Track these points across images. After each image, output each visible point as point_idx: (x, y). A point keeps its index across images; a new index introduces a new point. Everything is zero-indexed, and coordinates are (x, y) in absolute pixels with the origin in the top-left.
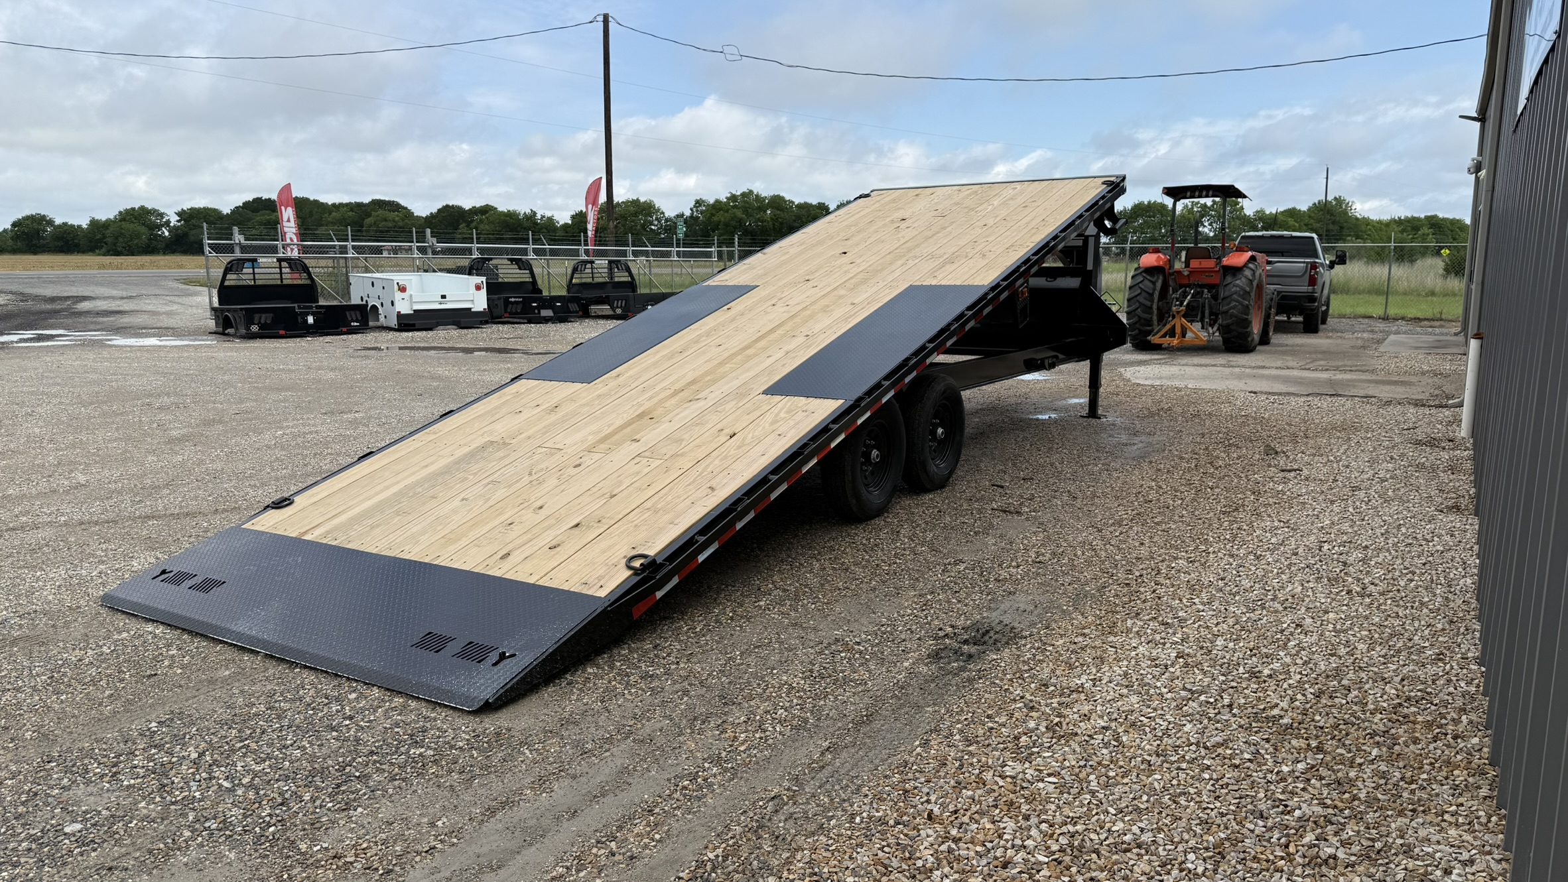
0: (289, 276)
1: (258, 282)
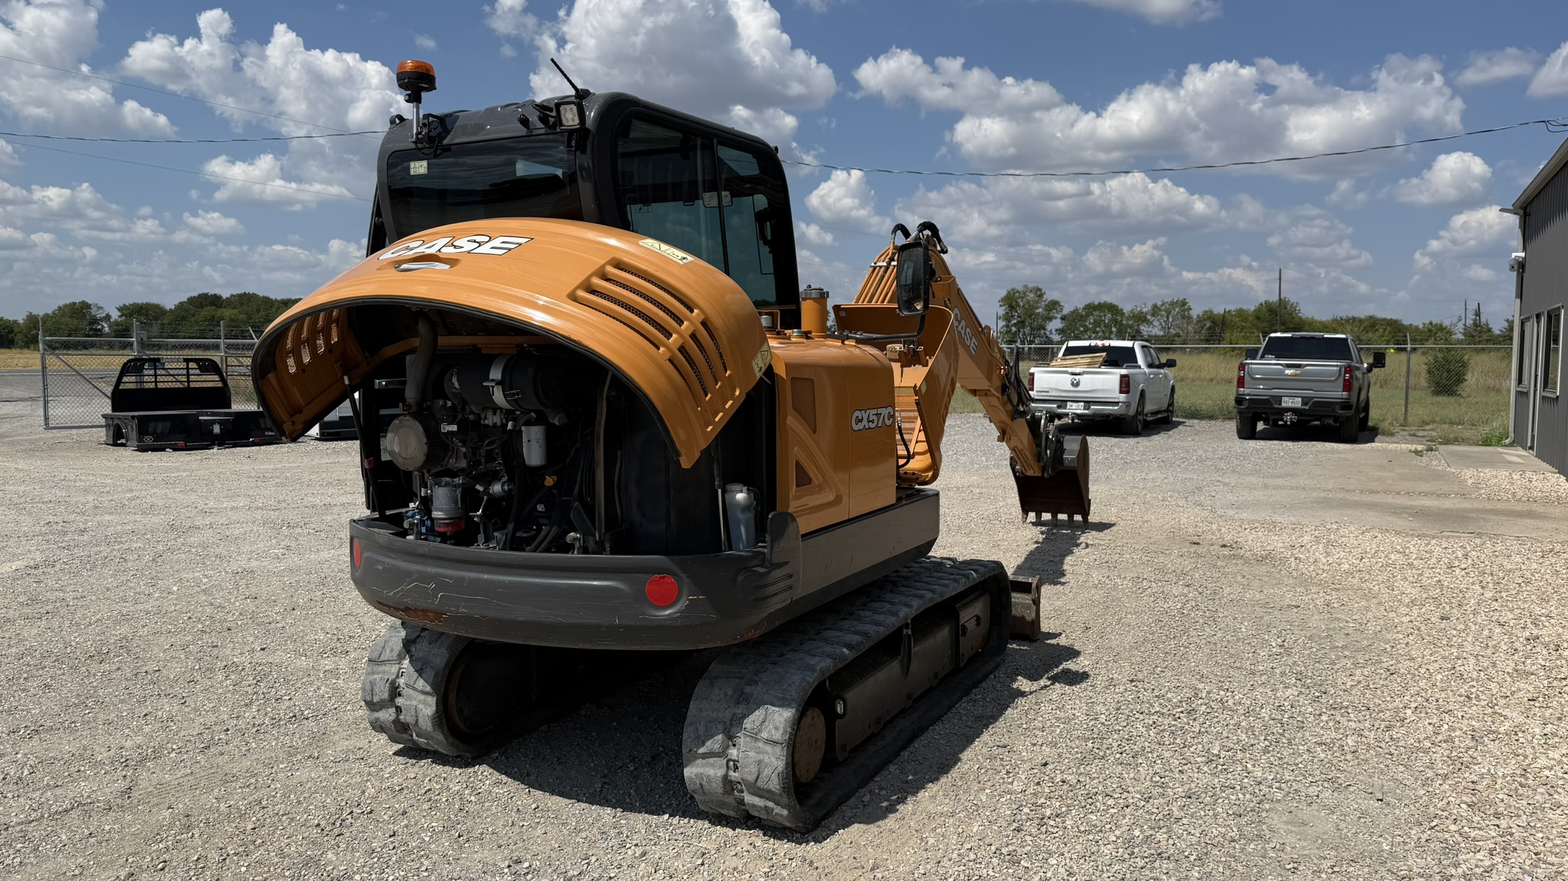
0: (199, 378)
1: (160, 385)
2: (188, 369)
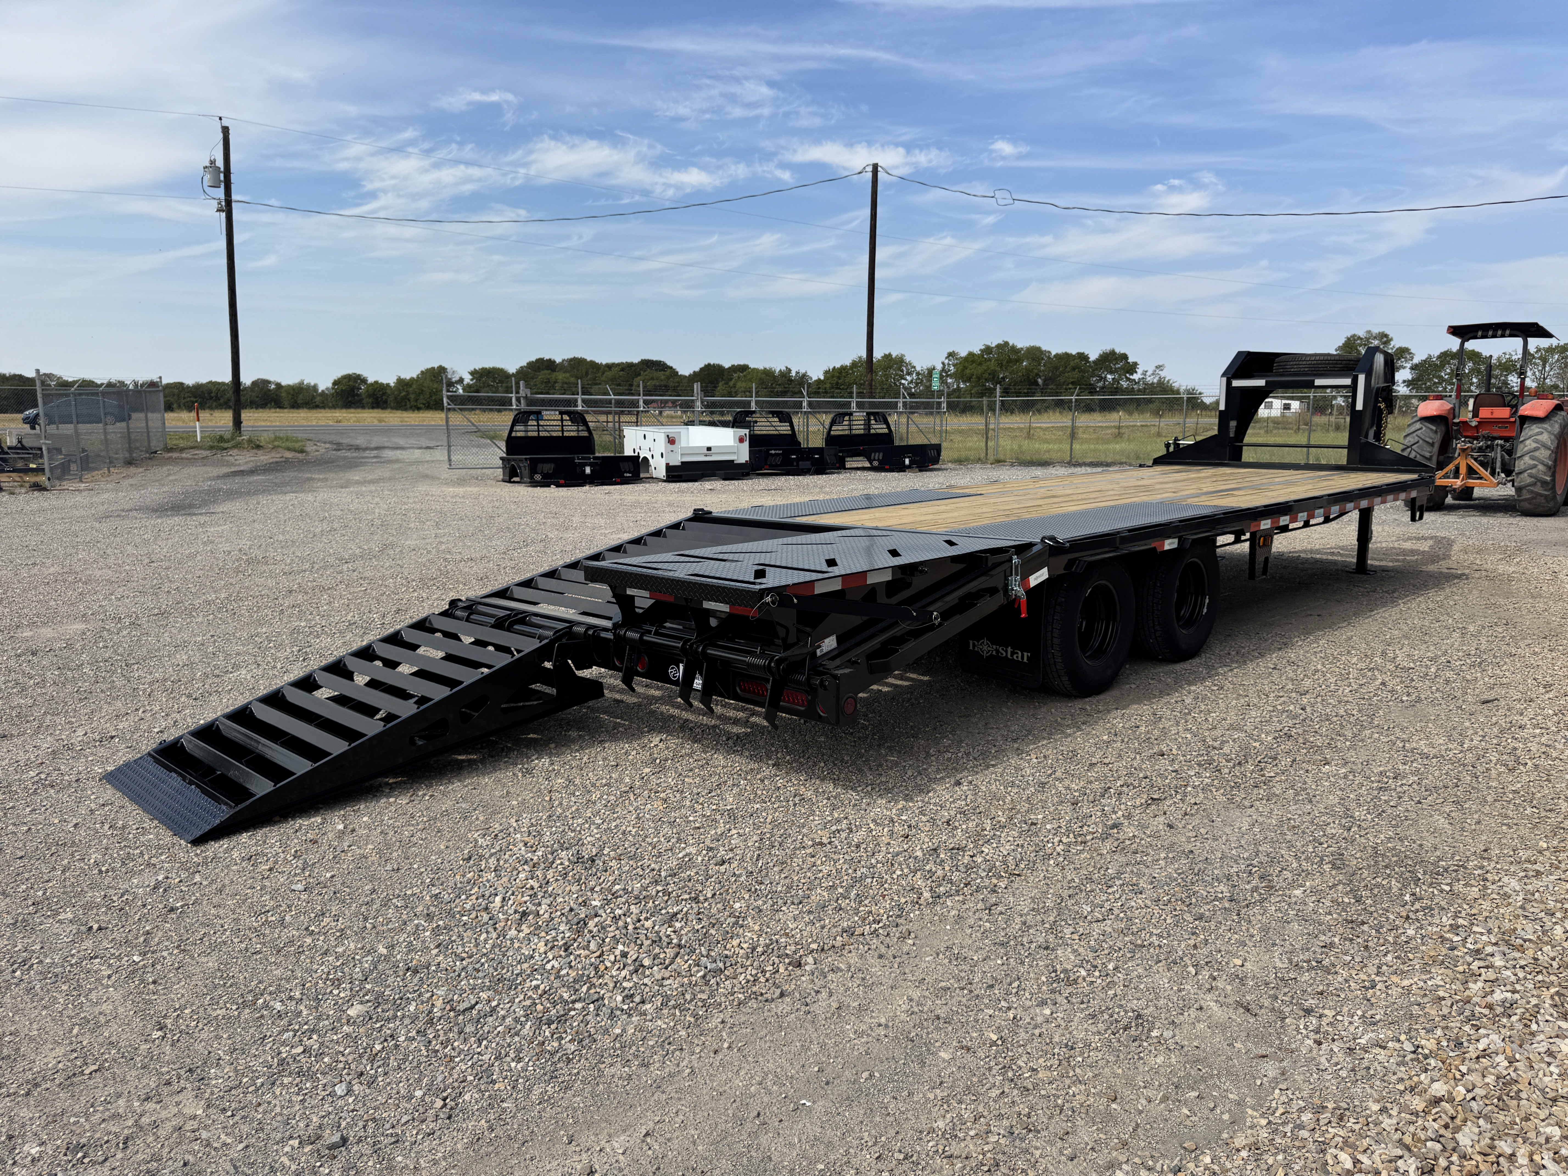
0: (569, 428)
1: (542, 434)
2: (562, 420)
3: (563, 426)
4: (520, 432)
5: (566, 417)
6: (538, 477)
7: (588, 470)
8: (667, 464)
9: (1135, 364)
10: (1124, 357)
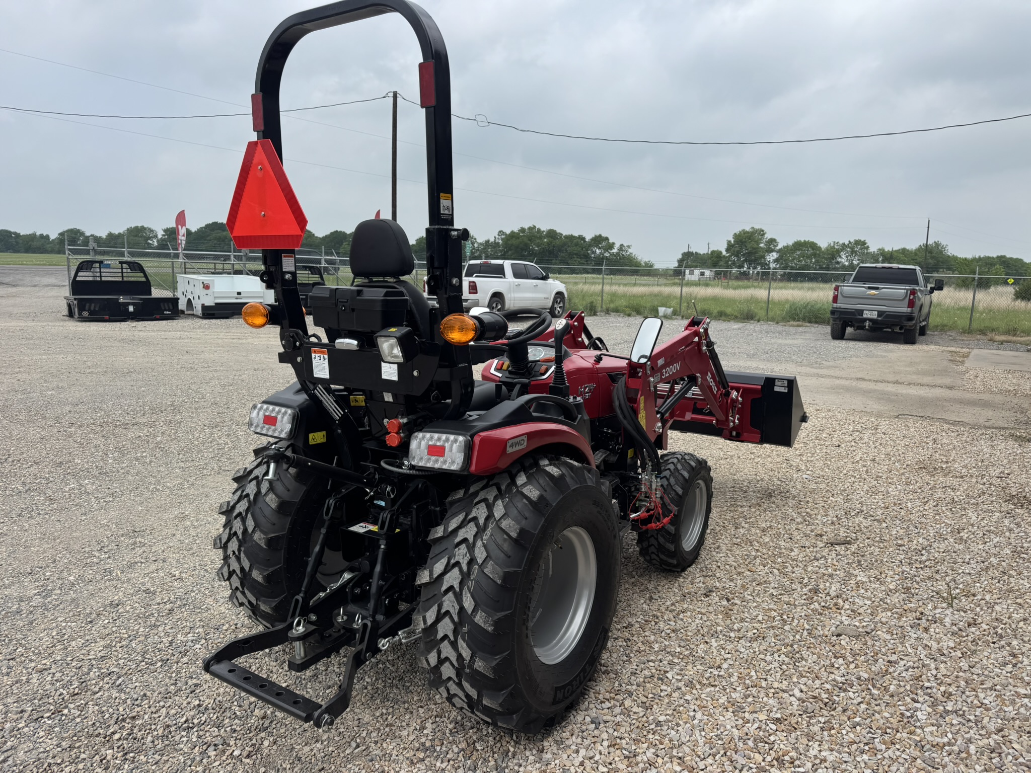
0: (129, 275)
1: (104, 279)
2: (122, 268)
3: (122, 273)
4: (84, 276)
5: (124, 266)
6: (85, 314)
7: (131, 309)
8: (203, 305)
9: (614, 243)
10: (607, 239)
